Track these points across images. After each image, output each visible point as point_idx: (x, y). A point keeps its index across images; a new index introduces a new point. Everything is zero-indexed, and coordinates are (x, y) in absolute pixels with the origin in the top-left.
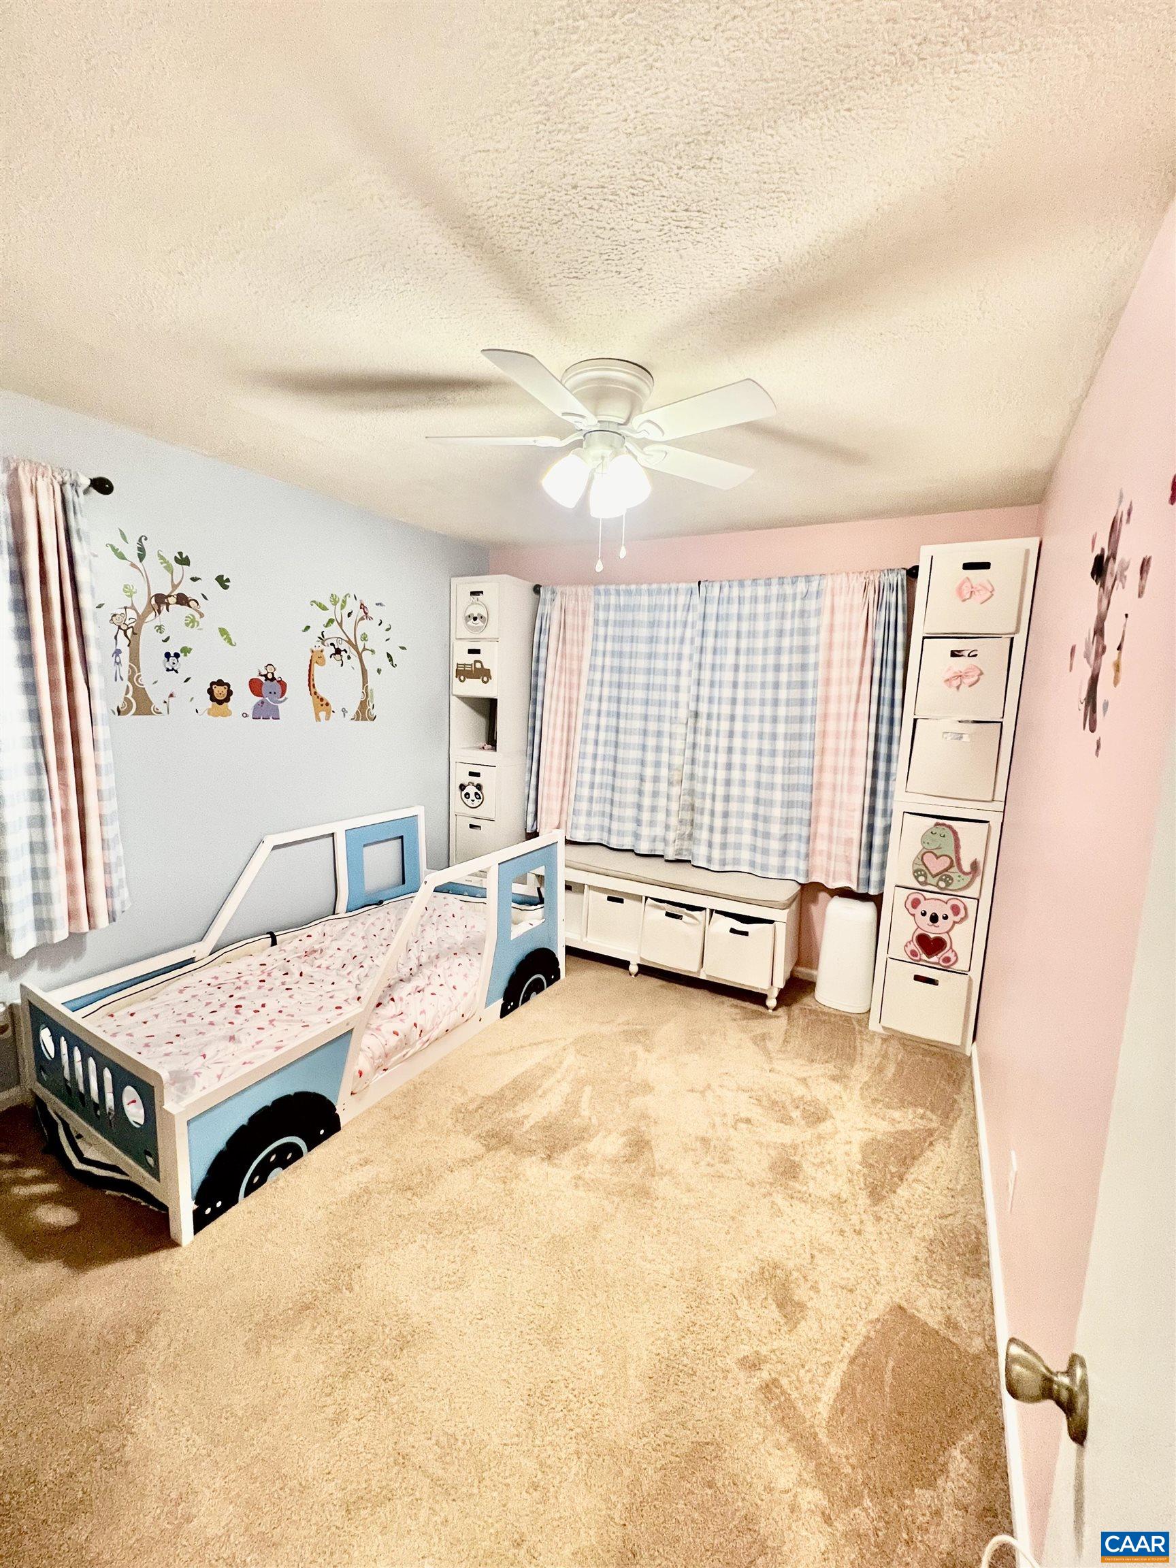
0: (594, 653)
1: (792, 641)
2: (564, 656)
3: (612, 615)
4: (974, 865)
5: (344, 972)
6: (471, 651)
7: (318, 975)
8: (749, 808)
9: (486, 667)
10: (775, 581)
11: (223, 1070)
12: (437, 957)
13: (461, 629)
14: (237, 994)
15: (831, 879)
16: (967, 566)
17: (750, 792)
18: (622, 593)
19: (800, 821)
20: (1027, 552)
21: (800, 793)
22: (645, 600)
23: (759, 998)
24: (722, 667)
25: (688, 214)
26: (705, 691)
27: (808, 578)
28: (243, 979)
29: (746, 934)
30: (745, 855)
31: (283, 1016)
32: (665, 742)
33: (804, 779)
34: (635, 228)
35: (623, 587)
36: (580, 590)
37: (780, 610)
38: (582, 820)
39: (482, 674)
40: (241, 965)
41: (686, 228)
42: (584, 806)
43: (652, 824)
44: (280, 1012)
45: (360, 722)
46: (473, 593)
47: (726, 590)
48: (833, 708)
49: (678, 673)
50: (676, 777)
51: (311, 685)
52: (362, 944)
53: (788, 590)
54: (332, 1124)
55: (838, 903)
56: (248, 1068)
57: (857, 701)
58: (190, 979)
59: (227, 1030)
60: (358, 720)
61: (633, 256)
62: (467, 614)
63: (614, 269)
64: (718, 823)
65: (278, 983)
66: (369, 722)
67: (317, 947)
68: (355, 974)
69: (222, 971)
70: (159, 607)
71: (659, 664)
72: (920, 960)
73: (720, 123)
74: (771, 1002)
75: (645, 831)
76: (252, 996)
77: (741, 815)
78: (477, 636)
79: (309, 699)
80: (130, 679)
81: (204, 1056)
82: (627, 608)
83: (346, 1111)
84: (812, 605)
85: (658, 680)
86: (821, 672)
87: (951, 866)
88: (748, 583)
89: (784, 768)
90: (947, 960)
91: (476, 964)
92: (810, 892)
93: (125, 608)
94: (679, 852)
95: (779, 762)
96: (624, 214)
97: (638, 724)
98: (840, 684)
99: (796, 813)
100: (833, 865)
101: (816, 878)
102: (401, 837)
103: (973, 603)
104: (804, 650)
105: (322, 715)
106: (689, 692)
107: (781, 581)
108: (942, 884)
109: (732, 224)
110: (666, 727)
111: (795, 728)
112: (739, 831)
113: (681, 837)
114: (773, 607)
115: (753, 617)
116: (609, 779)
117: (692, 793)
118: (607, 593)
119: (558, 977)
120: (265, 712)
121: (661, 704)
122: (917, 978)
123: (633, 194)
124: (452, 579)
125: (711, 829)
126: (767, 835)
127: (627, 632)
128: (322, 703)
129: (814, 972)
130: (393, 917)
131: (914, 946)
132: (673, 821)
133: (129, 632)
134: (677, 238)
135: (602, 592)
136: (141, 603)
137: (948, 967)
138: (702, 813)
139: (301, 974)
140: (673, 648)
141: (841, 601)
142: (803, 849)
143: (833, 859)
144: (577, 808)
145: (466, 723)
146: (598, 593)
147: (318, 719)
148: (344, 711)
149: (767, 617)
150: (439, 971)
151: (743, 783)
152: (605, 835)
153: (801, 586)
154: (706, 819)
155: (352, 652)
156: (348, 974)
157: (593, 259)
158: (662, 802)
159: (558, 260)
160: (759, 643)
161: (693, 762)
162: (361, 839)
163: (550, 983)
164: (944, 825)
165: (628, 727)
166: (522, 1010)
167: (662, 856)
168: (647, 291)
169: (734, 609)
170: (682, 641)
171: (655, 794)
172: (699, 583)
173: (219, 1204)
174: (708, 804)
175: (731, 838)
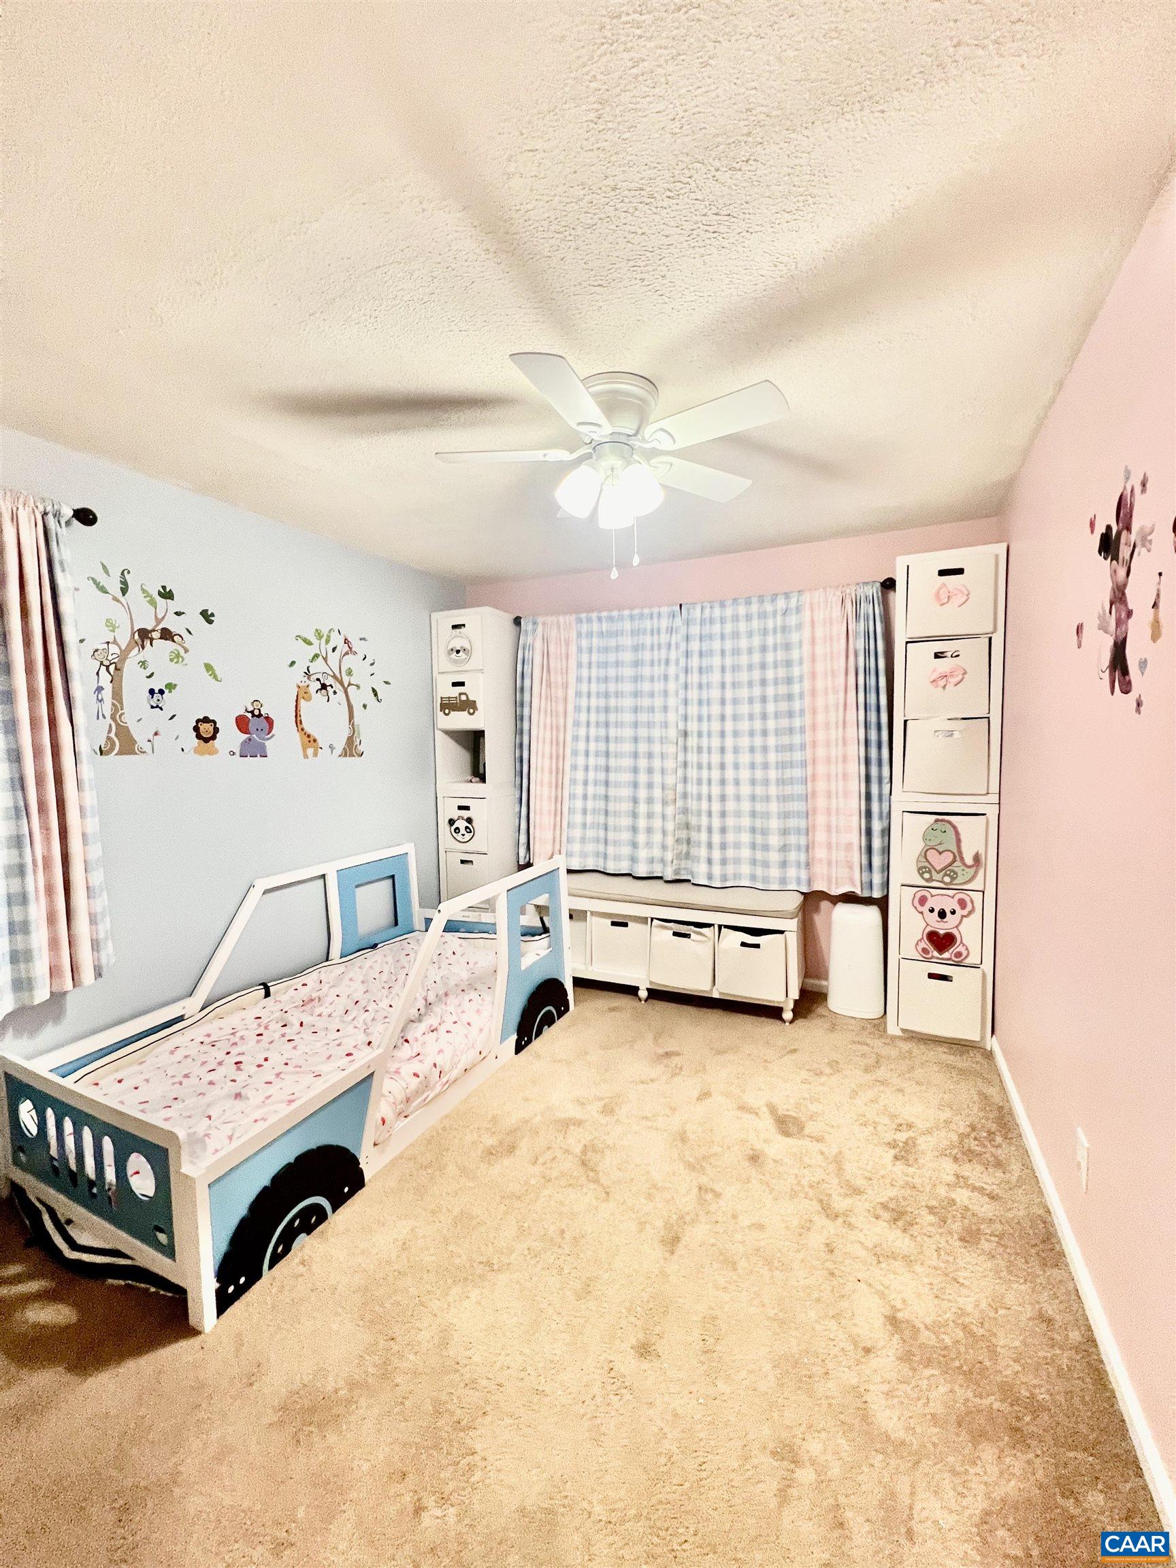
0: (579, 680)
1: (775, 656)
2: (549, 685)
3: (595, 641)
4: (977, 858)
5: (349, 1018)
6: (455, 684)
7: (320, 1024)
8: (746, 822)
9: (471, 698)
10: (754, 600)
11: (234, 1129)
12: (446, 995)
13: (443, 661)
14: (234, 1051)
15: (834, 886)
16: (942, 573)
17: (746, 806)
18: (604, 619)
19: (798, 831)
20: (997, 556)
21: (796, 803)
22: (627, 625)
23: (773, 1012)
24: (709, 685)
25: (719, 217)
26: (693, 710)
27: (787, 596)
28: (238, 1035)
29: (757, 946)
30: (746, 869)
31: (290, 1068)
32: (657, 763)
33: (798, 789)
34: (666, 233)
35: (604, 614)
36: (561, 619)
37: (762, 626)
38: (576, 847)
39: (468, 706)
40: (233, 1020)
41: (714, 232)
42: (577, 833)
43: (649, 845)
44: (286, 1064)
45: (348, 758)
46: (455, 627)
47: (707, 611)
48: (820, 718)
49: (666, 693)
50: (670, 796)
51: (298, 721)
52: (363, 988)
53: (769, 607)
54: (357, 1181)
55: (842, 910)
56: (262, 1126)
57: (845, 709)
58: (181, 1039)
59: (231, 1088)
60: (346, 755)
61: (659, 263)
62: (450, 647)
63: (638, 276)
64: (716, 838)
65: (277, 1036)
66: (357, 758)
67: (314, 995)
68: (361, 1019)
69: (214, 1027)
70: (143, 642)
71: (646, 686)
72: (933, 957)
73: (762, 123)
74: (788, 1015)
75: (643, 854)
76: (251, 1051)
77: (739, 829)
78: (460, 669)
79: (296, 737)
80: (113, 717)
81: (210, 1117)
82: (610, 634)
83: (369, 1165)
84: (792, 620)
85: (645, 702)
86: (807, 684)
87: (954, 861)
88: (729, 602)
89: (778, 780)
90: (959, 954)
91: (488, 999)
92: (812, 900)
93: (108, 643)
94: (677, 872)
95: (773, 774)
96: (657, 217)
97: (628, 747)
98: (826, 694)
99: (792, 823)
100: (834, 872)
101: (819, 886)
102: (393, 877)
103: (951, 607)
104: (788, 664)
105: (310, 751)
106: (677, 711)
107: (761, 599)
108: (947, 879)
109: (757, 228)
110: (657, 748)
111: (785, 740)
112: (737, 845)
113: (679, 856)
114: (755, 624)
115: (736, 635)
116: (602, 804)
117: (685, 811)
118: (589, 620)
119: (567, 1009)
120: (253, 750)
121: (650, 725)
122: (931, 976)
123: (669, 197)
124: (434, 615)
125: (710, 845)
126: (766, 848)
127: (612, 657)
128: (310, 740)
129: (824, 983)
130: (390, 959)
131: (926, 944)
132: (670, 841)
133: (112, 668)
134: (703, 244)
135: (584, 620)
136: (124, 638)
137: (961, 961)
138: (699, 830)
139: (301, 1024)
140: (658, 671)
141: (820, 616)
142: (803, 857)
143: (834, 865)
144: (570, 835)
145: (451, 756)
146: (580, 621)
147: (306, 756)
148: (331, 747)
149: (750, 634)
150: (451, 1008)
151: (738, 798)
152: (601, 861)
153: (781, 603)
154: (704, 836)
155: (337, 687)
156: (353, 1020)
157: (621, 265)
158: (657, 823)
159: (586, 267)
160: (744, 660)
161: (685, 780)
162: (354, 880)
163: (561, 1015)
164: (942, 820)
165: (619, 750)
166: (536, 1044)
167: (661, 878)
168: (667, 300)
169: (717, 628)
170: (667, 662)
171: (650, 815)
172: (681, 605)
173: (242, 1280)
174: (704, 821)
175: (730, 853)
